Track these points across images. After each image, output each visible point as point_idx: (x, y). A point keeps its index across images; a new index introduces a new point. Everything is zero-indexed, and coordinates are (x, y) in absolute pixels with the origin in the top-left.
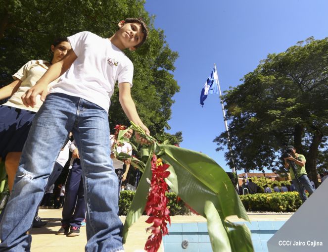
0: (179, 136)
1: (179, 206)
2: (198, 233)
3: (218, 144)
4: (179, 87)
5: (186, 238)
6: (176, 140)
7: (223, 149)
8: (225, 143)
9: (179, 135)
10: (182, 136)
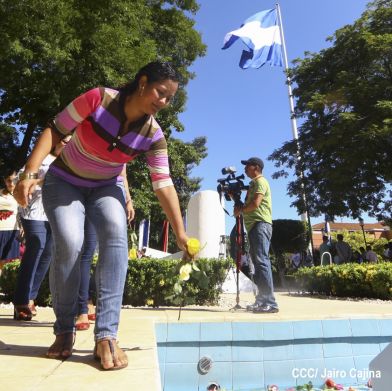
0: (199, 146)
1: (194, 287)
2: (232, 343)
3: (278, 165)
4: (205, 46)
5: (207, 353)
6: (194, 153)
7: (287, 174)
8: (291, 163)
9: (200, 143)
10: (206, 145)
